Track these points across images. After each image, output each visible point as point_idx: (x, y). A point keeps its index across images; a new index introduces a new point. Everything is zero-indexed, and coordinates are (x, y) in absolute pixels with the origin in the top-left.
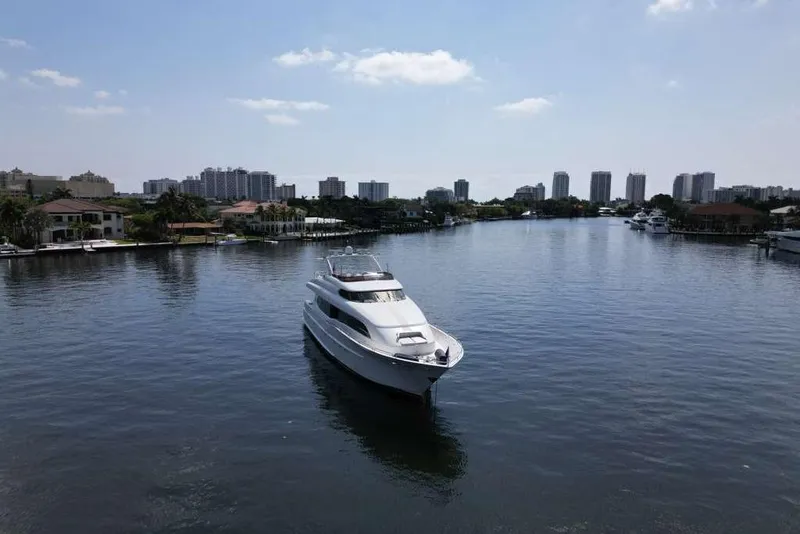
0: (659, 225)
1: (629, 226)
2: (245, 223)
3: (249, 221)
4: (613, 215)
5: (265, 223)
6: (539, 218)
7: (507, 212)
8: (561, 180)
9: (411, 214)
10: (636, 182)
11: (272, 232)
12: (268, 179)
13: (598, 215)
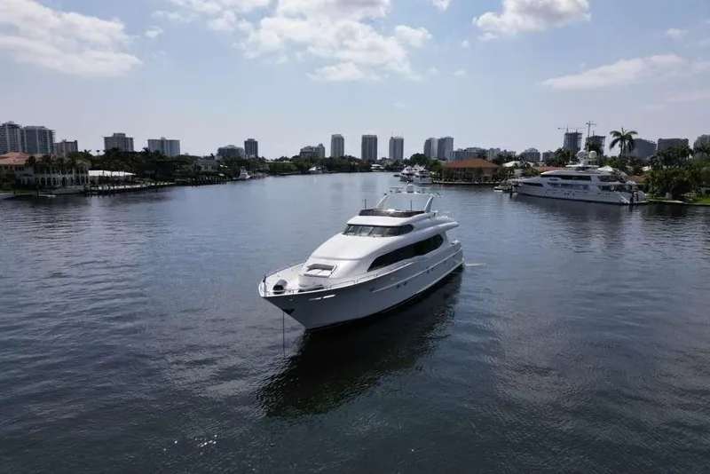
0: (424, 177)
1: (399, 179)
2: (14, 175)
3: (18, 174)
4: (382, 170)
5: (40, 177)
6: (324, 173)
7: (295, 168)
8: (338, 141)
9: (206, 168)
10: (397, 144)
11: (48, 186)
12: (46, 135)
13: (371, 171)
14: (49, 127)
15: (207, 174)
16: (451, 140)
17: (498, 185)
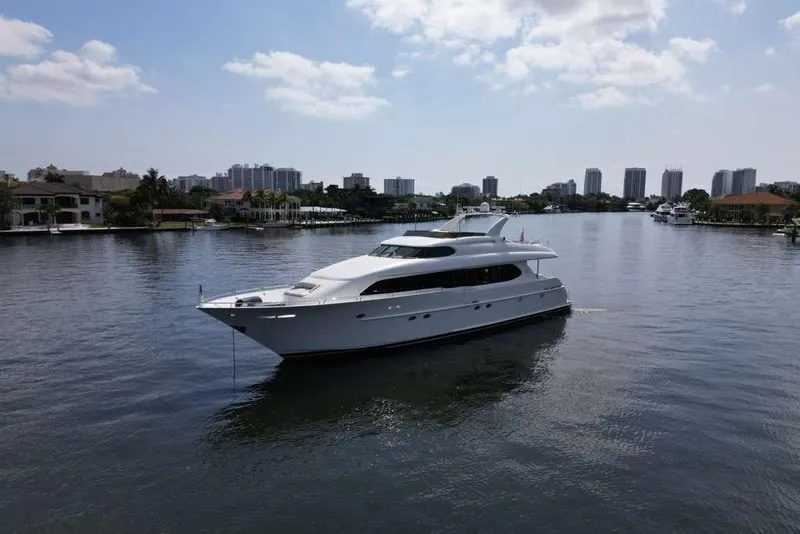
0: (681, 216)
1: (653, 219)
2: (235, 210)
3: (237, 207)
4: (643, 210)
5: (255, 210)
6: (563, 212)
7: (528, 206)
8: (594, 177)
10: (673, 179)
11: (257, 219)
12: (294, 175)
13: (627, 210)
14: (297, 169)
15: (421, 212)
16: (752, 173)
17: (782, 227)
